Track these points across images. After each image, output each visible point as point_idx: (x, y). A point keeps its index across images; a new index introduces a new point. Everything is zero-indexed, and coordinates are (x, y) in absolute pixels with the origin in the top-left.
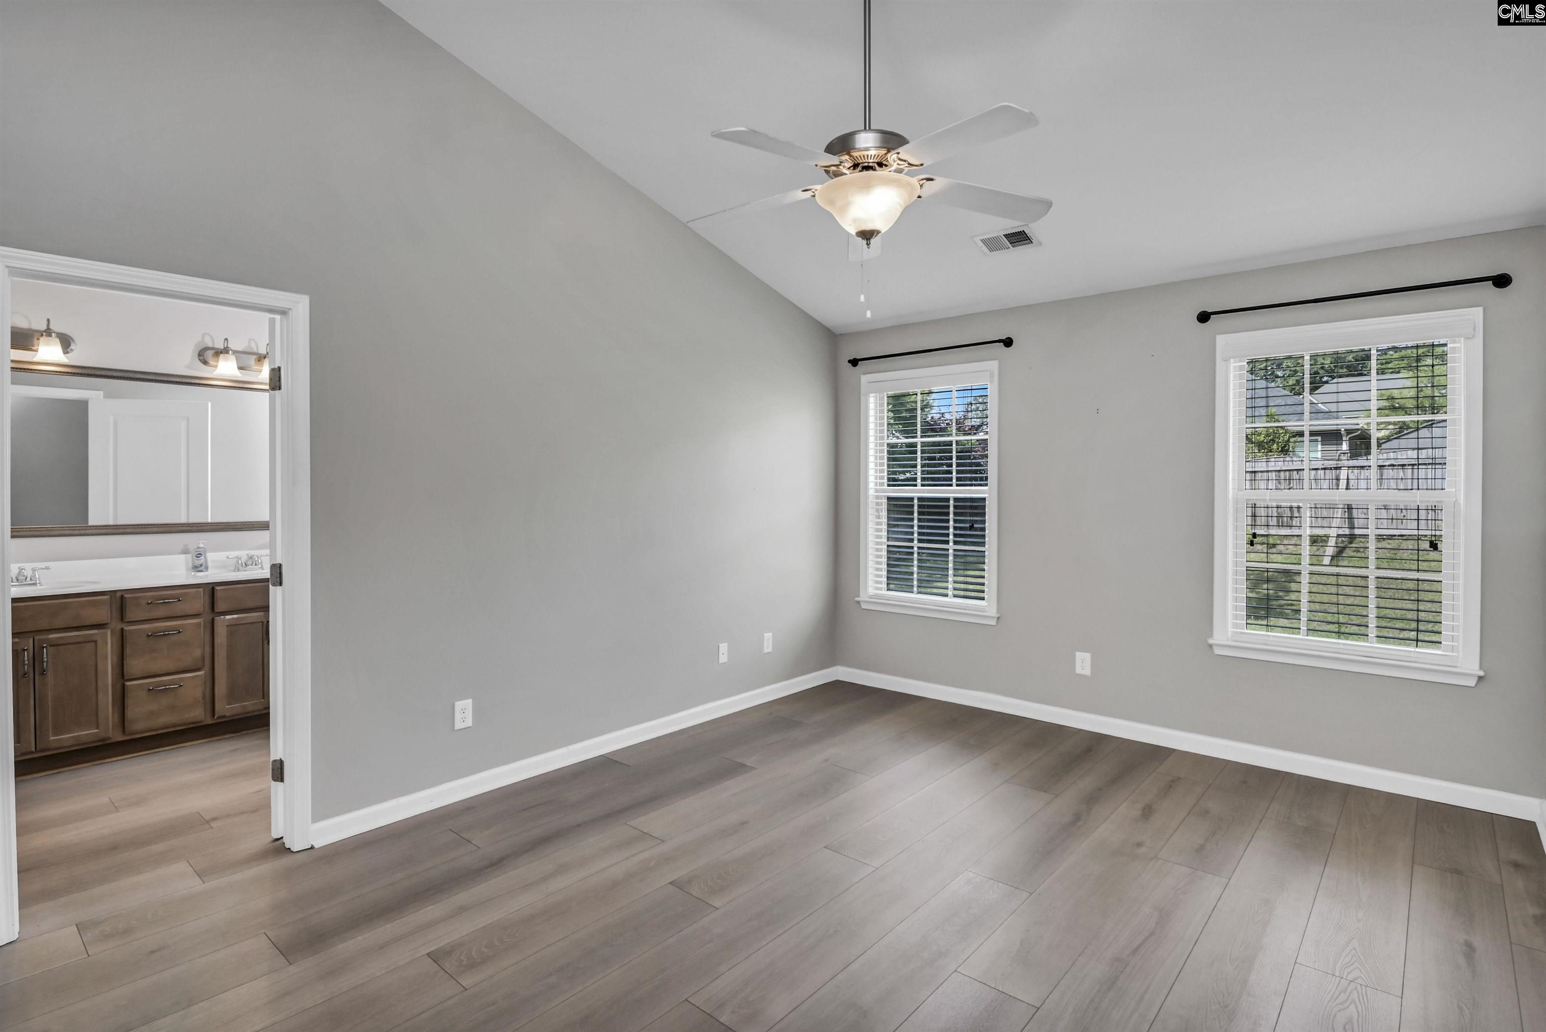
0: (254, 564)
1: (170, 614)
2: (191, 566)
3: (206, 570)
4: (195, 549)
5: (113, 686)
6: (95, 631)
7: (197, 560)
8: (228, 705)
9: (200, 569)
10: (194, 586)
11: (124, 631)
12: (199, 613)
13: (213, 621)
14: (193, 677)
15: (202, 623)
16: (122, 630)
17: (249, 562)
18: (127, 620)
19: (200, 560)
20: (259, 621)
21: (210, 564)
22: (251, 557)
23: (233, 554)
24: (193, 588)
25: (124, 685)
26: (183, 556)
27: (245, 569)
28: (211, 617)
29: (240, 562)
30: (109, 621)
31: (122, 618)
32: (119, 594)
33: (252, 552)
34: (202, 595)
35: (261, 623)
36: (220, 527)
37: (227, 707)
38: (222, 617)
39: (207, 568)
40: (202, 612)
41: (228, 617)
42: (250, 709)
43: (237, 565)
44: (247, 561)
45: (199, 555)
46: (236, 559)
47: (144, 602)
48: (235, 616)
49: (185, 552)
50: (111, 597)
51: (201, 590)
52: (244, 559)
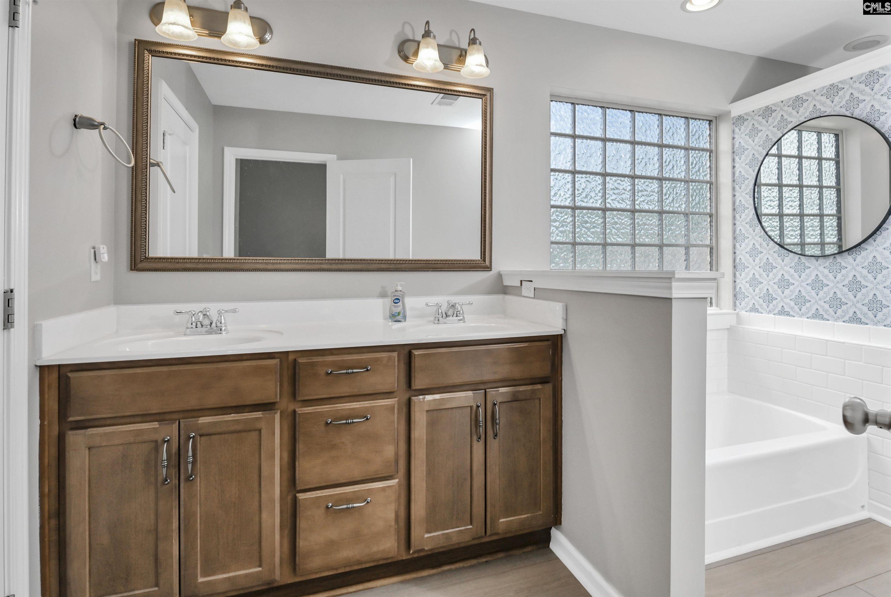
0: (455, 315)
1: (355, 391)
2: (388, 314)
3: (403, 320)
4: (393, 292)
5: (282, 498)
6: (258, 414)
7: (395, 307)
8: (428, 532)
9: (398, 318)
10: (386, 348)
11: (297, 416)
12: (392, 390)
13: (409, 403)
14: (383, 489)
15: (396, 406)
16: (294, 412)
17: (450, 313)
18: (300, 399)
19: (398, 307)
20: (468, 405)
21: (408, 313)
22: (453, 306)
23: (433, 300)
24: (384, 351)
25: (295, 499)
26: (380, 302)
27: (445, 320)
28: (406, 396)
29: (440, 311)
30: (278, 400)
31: (294, 395)
32: (291, 357)
33: (454, 299)
34: (396, 363)
35: (469, 409)
36: (419, 266)
37: (426, 536)
38: (421, 397)
39: (405, 317)
40: (396, 389)
41: (429, 398)
42: (455, 540)
43: (437, 316)
44: (448, 311)
45: (396, 301)
46: (435, 308)
47: (322, 371)
48: (437, 396)
49: (383, 295)
50: (281, 362)
51: (395, 354)
52: (444, 308)
